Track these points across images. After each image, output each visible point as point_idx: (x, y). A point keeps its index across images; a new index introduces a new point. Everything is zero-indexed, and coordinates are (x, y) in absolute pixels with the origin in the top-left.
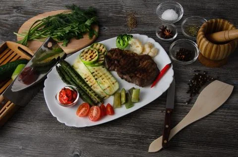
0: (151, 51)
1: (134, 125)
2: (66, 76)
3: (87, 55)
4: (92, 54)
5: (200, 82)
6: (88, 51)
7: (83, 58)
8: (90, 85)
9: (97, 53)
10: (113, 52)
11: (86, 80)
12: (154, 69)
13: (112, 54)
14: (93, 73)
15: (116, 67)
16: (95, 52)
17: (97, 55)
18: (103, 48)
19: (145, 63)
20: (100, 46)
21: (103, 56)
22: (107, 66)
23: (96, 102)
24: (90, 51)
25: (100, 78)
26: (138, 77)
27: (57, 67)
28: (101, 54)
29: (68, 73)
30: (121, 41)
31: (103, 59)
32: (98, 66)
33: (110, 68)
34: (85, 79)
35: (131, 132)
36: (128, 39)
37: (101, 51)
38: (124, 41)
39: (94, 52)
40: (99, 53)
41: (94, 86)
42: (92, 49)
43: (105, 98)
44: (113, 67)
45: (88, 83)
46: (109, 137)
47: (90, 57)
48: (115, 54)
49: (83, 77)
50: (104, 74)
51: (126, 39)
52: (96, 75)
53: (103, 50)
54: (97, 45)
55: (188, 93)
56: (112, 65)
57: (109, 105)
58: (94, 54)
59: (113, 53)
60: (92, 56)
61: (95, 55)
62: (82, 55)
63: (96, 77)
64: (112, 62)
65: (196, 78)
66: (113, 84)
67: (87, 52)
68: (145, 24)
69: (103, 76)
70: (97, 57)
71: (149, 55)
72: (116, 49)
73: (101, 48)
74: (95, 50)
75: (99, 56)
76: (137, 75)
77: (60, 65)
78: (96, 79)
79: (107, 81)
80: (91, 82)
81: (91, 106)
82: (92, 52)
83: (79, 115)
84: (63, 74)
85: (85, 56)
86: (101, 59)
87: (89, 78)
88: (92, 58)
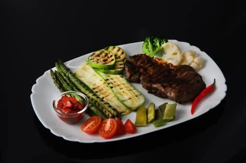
0: (193, 61)
2: (65, 84)
3: (98, 58)
4: (106, 58)
6: (101, 54)
7: (92, 60)
8: (101, 96)
9: (113, 57)
10: (138, 58)
11: (94, 91)
12: (198, 81)
15: (142, 76)
16: (111, 56)
17: (113, 60)
18: (123, 53)
19: (185, 74)
20: (118, 51)
21: (122, 63)
22: (128, 74)
23: (110, 115)
24: (103, 54)
25: (118, 88)
26: (174, 88)
27: (52, 71)
28: (119, 60)
29: (68, 82)
30: (150, 46)
31: (122, 66)
32: (115, 74)
33: (133, 78)
34: (94, 89)
37: (119, 57)
38: (154, 46)
39: (109, 55)
40: (116, 58)
41: (107, 98)
42: (106, 52)
43: (123, 113)
44: (136, 77)
45: (98, 94)
47: (104, 61)
48: (140, 61)
49: (91, 87)
50: (123, 84)
51: (158, 43)
52: (112, 83)
53: (122, 57)
54: (114, 48)
56: (135, 73)
57: (129, 121)
58: (108, 58)
59: (138, 60)
60: (106, 60)
61: (111, 59)
62: (92, 58)
63: (111, 85)
66: (136, 96)
67: (99, 55)
69: (122, 86)
70: (113, 62)
72: (142, 55)
73: (119, 53)
74: (111, 54)
75: (116, 62)
76: (173, 85)
77: (57, 70)
78: (112, 87)
79: (127, 92)
80: (103, 94)
81: (102, 120)
82: (106, 56)
83: (84, 130)
84: (60, 82)
85: (95, 59)
86: (119, 66)
87: (100, 88)
88: (106, 62)
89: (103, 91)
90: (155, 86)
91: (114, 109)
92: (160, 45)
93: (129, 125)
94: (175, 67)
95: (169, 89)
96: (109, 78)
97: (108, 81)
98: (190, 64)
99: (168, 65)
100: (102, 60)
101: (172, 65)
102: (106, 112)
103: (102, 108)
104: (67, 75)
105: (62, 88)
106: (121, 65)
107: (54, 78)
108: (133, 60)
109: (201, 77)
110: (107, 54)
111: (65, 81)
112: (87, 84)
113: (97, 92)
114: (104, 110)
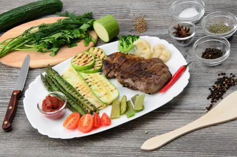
0: (162, 54)
1: (137, 137)
2: (53, 86)
3: (80, 60)
4: (87, 59)
5: (224, 85)
6: (82, 56)
7: (75, 63)
8: (82, 95)
9: (93, 58)
10: (114, 56)
11: (77, 90)
12: (164, 72)
13: (113, 60)
14: (87, 79)
15: (117, 73)
16: (91, 57)
17: (92, 60)
18: (102, 52)
19: (153, 66)
20: (98, 51)
21: (100, 62)
22: (105, 72)
23: (89, 111)
24: (85, 56)
25: (96, 85)
26: (143, 81)
27: (42, 75)
29: (56, 83)
30: (124, 44)
31: (101, 64)
32: (94, 72)
33: (109, 75)
34: (77, 88)
35: (133, 145)
37: (99, 57)
38: (128, 44)
39: (89, 56)
40: (95, 58)
41: (87, 95)
42: (87, 53)
43: (100, 108)
44: (112, 73)
45: (80, 92)
46: (105, 152)
47: (84, 62)
48: (116, 58)
49: (75, 86)
50: (101, 81)
51: (131, 41)
52: (91, 82)
53: (102, 56)
54: (94, 49)
55: (208, 98)
56: (111, 70)
57: (105, 114)
59: (114, 58)
60: (87, 61)
61: (90, 59)
62: (74, 60)
63: (90, 84)
64: (112, 68)
65: (220, 82)
66: (112, 91)
67: (80, 57)
68: (157, 27)
69: (99, 83)
70: (92, 62)
72: (117, 53)
73: (100, 52)
74: (91, 55)
75: (95, 62)
76: (143, 79)
77: (46, 74)
78: (90, 86)
79: (104, 88)
80: (84, 92)
81: (81, 116)
82: (86, 57)
83: (66, 127)
84: (49, 84)
85: (77, 62)
86: (98, 65)
87: (82, 87)
88: (86, 63)
89: (84, 89)
90: (126, 81)
91: (92, 105)
92: (133, 41)
93: (105, 118)
94: (146, 60)
95: (138, 83)
96: (88, 77)
97: (87, 81)
98: (159, 57)
99: (140, 59)
100: (83, 61)
101: (144, 59)
103: (83, 105)
104: (54, 78)
105: (50, 89)
107: (44, 82)
108: (109, 59)
109: (167, 68)
110: (87, 55)
111: (53, 83)
112: (71, 84)
113: (79, 90)
114: (84, 107)
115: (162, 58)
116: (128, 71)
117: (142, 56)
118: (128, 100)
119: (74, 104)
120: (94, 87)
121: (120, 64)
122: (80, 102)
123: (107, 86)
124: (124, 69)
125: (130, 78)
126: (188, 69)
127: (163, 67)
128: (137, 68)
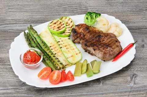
0: (116, 31)
2: (32, 42)
3: (55, 25)
4: (60, 25)
6: (57, 22)
7: (51, 27)
8: (54, 53)
10: (80, 26)
12: (117, 46)
13: (80, 29)
14: (59, 42)
15: (82, 40)
17: (64, 27)
18: (71, 22)
20: (69, 20)
23: (58, 67)
24: (59, 23)
27: (25, 32)
29: (35, 40)
30: (89, 18)
32: (64, 37)
33: (76, 41)
34: (50, 47)
36: (96, 17)
37: (69, 25)
38: (92, 18)
39: (62, 24)
40: (66, 26)
41: (58, 54)
42: (61, 21)
43: (67, 66)
44: (78, 40)
45: (52, 51)
47: (58, 28)
49: (49, 45)
50: (69, 45)
51: (94, 16)
52: (61, 44)
53: (71, 24)
54: (66, 18)
56: (77, 38)
58: (62, 25)
60: (60, 27)
62: (51, 24)
63: (61, 46)
64: (79, 35)
66: (77, 54)
67: (55, 23)
69: (68, 47)
70: (64, 29)
71: (114, 34)
72: (83, 24)
73: (69, 22)
74: (63, 23)
75: (66, 28)
76: (101, 49)
77: (28, 32)
78: (61, 48)
79: (71, 51)
80: (56, 51)
81: (52, 71)
82: (60, 24)
83: (40, 77)
84: (30, 40)
85: (53, 26)
86: (68, 31)
87: (54, 47)
88: (60, 28)
89: (56, 49)
90: (89, 49)
91: (61, 64)
93: (70, 75)
94: (104, 34)
95: (97, 52)
96: (60, 40)
97: (59, 43)
99: (99, 32)
101: (102, 32)
102: (56, 65)
103: (54, 62)
104: (34, 36)
105: (30, 44)
106: (69, 30)
107: (26, 38)
108: (77, 28)
109: (120, 43)
110: (61, 22)
111: (33, 39)
112: (46, 43)
113: (52, 49)
114: (55, 63)
115: (116, 33)
116: (90, 40)
117: (101, 29)
118: (88, 63)
119: (47, 60)
120: (64, 49)
121: (85, 34)
122: (52, 59)
123: (73, 49)
124: (87, 38)
125: (92, 46)
126: (135, 46)
127: (117, 42)
128: (97, 39)
